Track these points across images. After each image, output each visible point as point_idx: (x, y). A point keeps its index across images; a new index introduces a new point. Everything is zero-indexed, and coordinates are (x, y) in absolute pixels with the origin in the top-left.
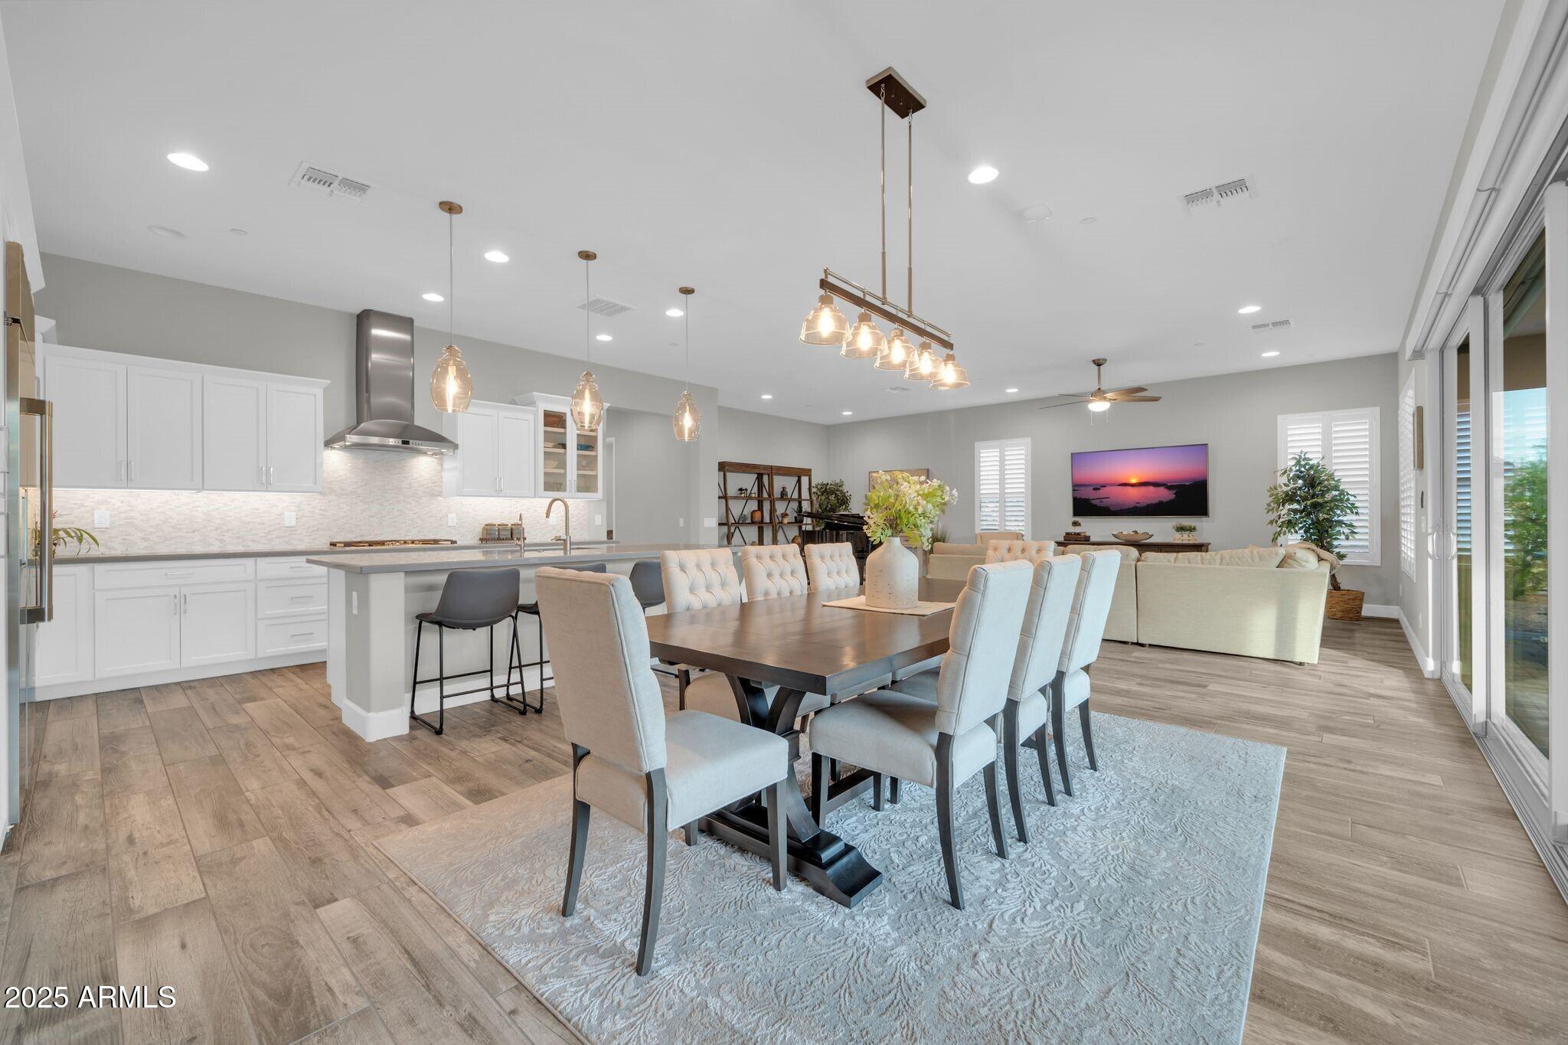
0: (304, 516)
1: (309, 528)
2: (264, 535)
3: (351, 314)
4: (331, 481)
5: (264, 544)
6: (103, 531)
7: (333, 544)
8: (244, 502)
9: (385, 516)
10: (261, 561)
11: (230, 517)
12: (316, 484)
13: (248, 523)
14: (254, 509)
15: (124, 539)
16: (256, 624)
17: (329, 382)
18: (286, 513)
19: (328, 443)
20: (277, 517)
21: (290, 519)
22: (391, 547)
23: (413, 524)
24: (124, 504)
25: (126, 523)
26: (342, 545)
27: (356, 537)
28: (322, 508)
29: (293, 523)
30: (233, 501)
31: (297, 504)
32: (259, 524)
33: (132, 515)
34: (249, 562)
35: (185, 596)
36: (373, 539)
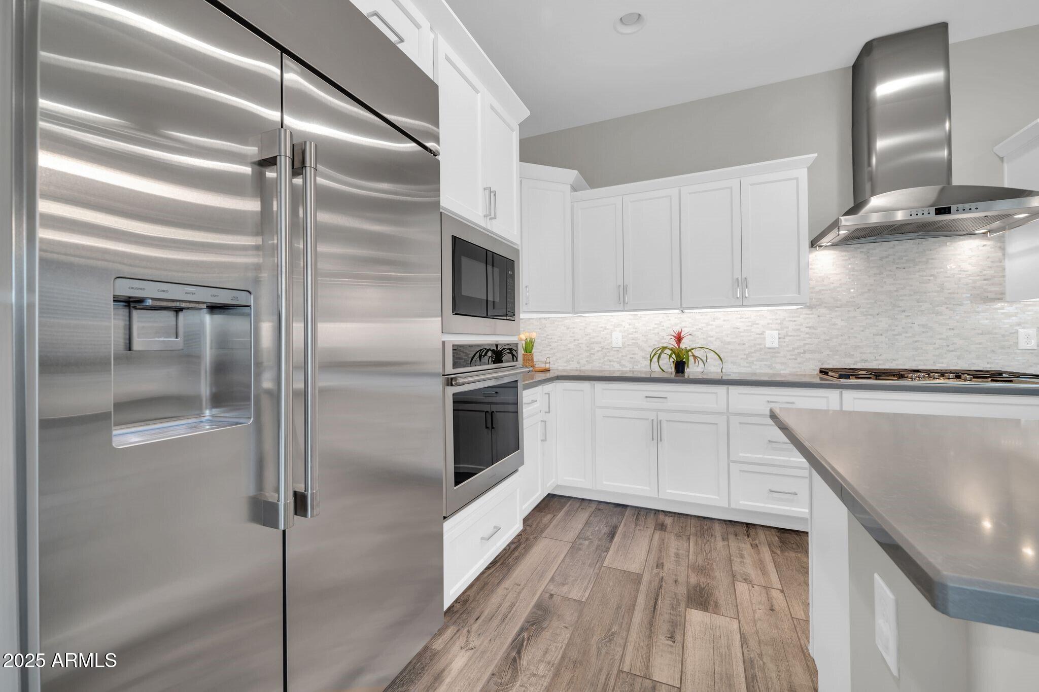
0: (787, 335)
1: (794, 349)
2: (745, 357)
3: (845, 69)
4: (820, 291)
5: (745, 367)
6: (618, 351)
7: (824, 372)
8: (724, 321)
9: (899, 334)
10: (734, 390)
11: (712, 337)
12: (799, 293)
13: (729, 343)
14: (734, 328)
15: (632, 358)
16: (729, 465)
17: (816, 155)
18: (768, 332)
19: (814, 244)
20: (758, 336)
21: (772, 339)
22: (916, 383)
23: (948, 346)
24: (631, 326)
25: (633, 343)
26: (836, 375)
27: (856, 363)
28: (810, 325)
29: (776, 345)
30: (714, 319)
31: (779, 322)
32: (739, 344)
33: (636, 336)
34: (721, 390)
35: (660, 421)
36: (880, 367)
